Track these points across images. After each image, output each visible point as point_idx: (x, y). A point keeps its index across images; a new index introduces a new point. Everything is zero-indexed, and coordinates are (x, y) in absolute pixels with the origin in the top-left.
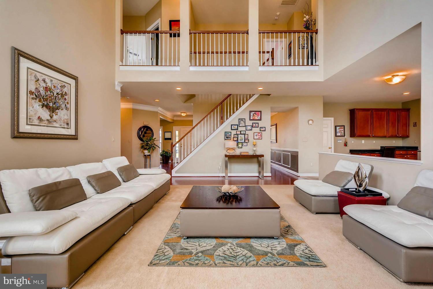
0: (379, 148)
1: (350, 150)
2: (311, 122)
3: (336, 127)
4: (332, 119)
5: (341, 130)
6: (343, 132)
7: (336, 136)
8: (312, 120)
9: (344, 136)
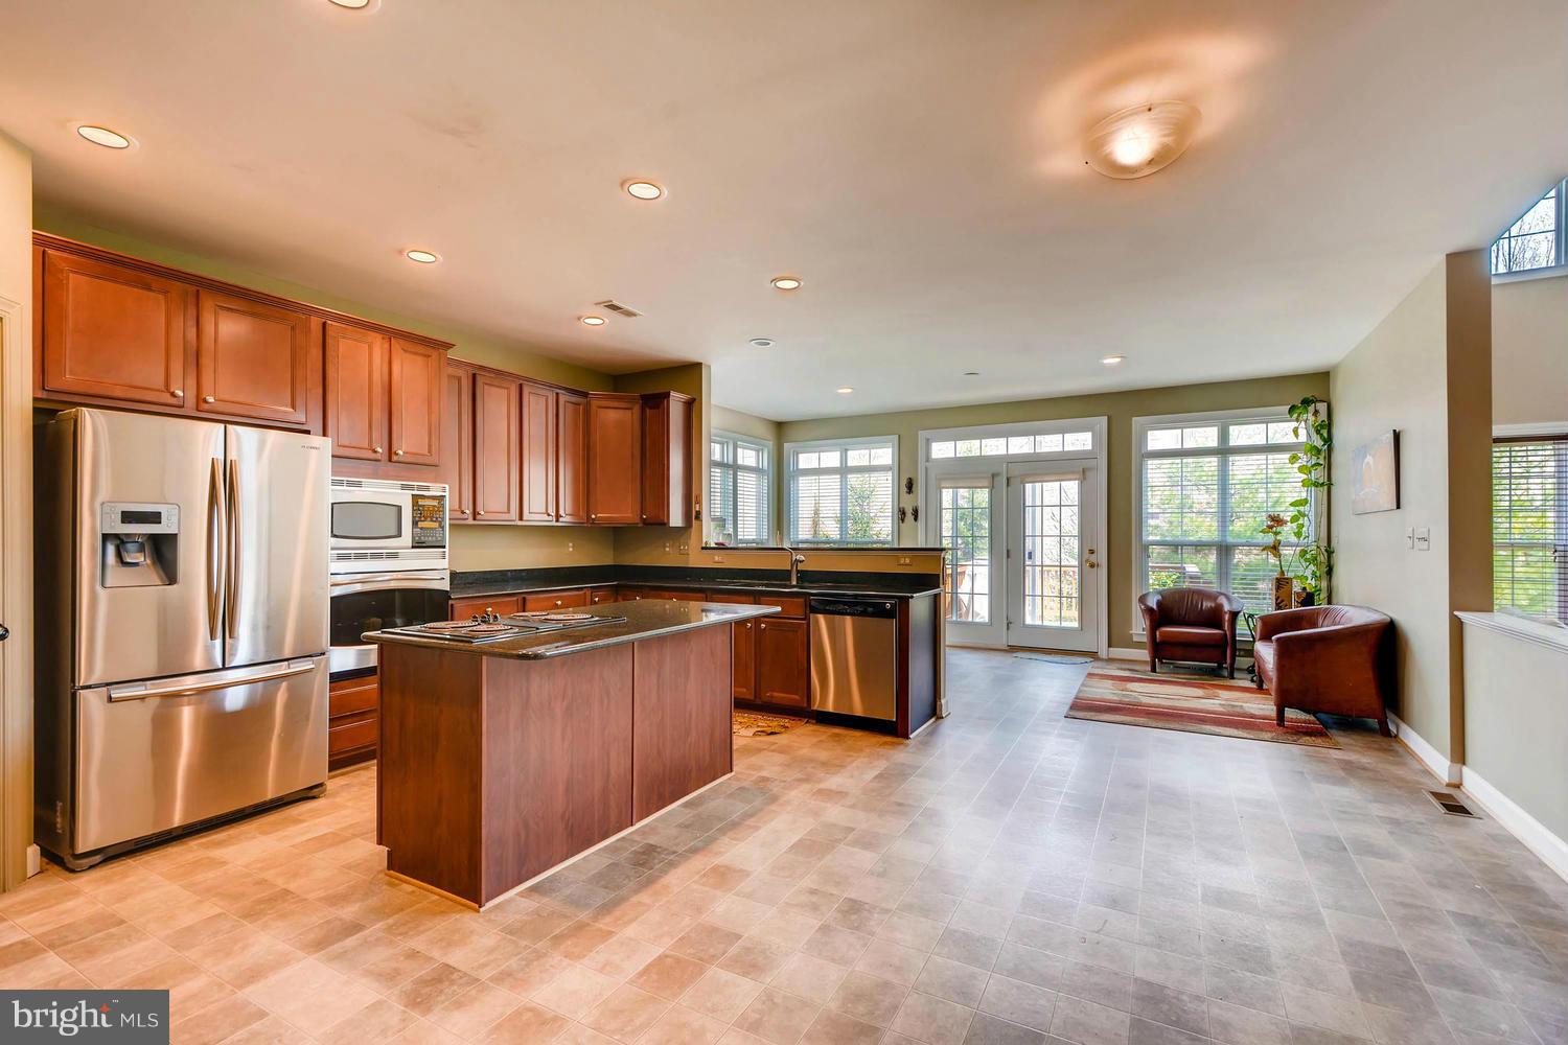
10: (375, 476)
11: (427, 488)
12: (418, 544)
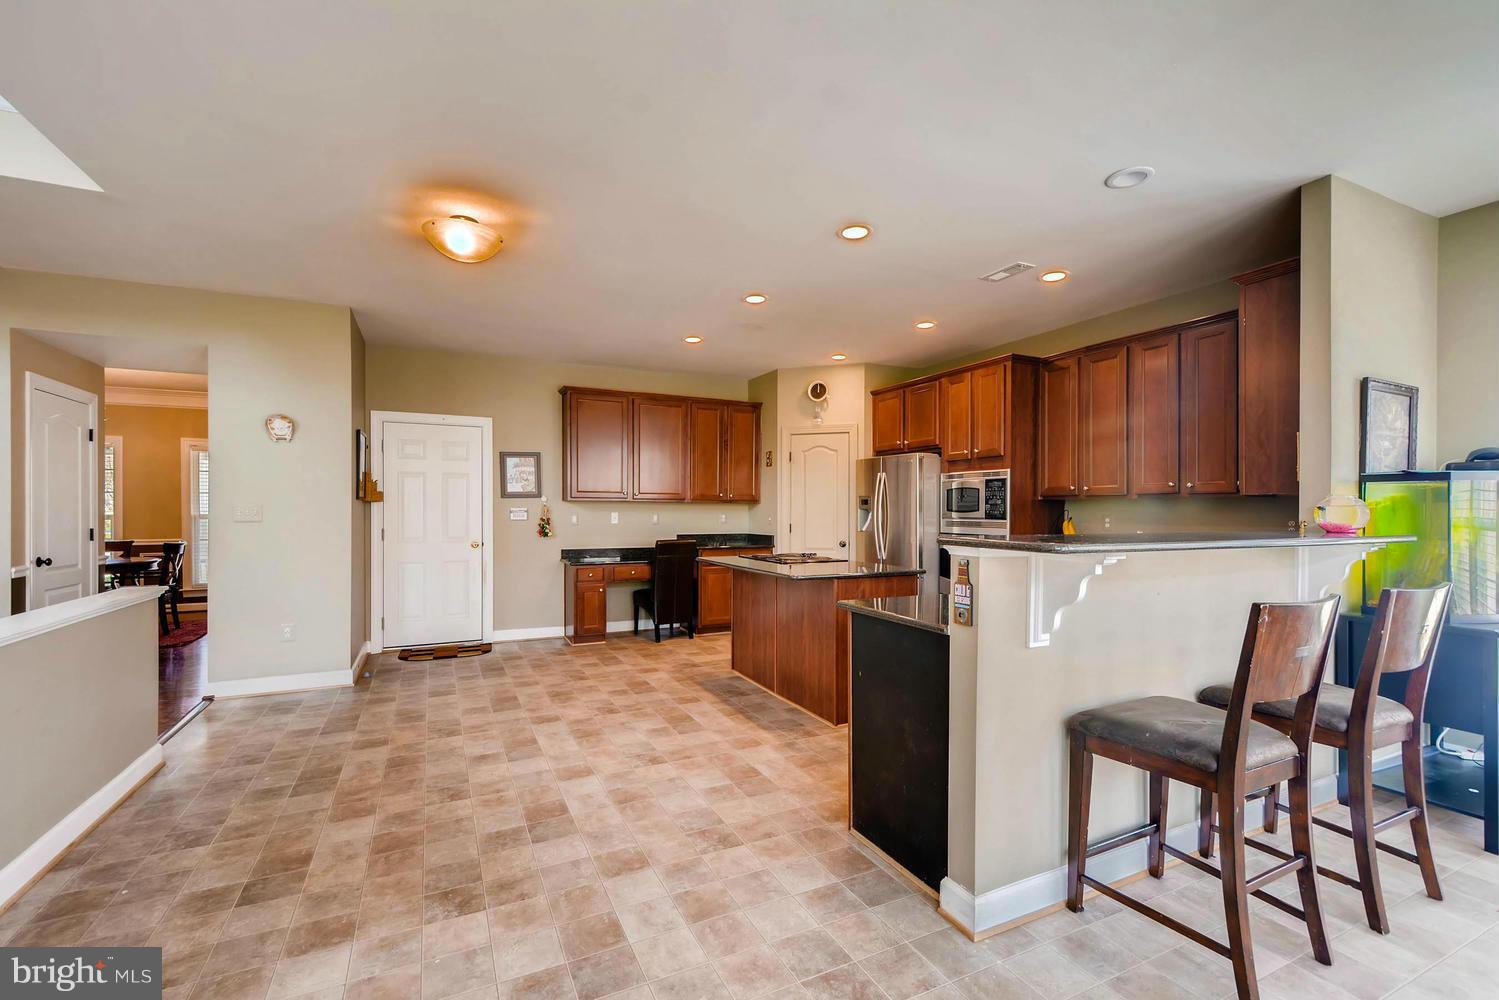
0: (650, 543)
1: (562, 551)
2: (280, 427)
3: (503, 457)
4: (487, 423)
5: (523, 469)
6: (532, 478)
7: (504, 494)
8: (284, 417)
9: (539, 495)
10: (969, 469)
11: (998, 474)
12: (989, 516)
